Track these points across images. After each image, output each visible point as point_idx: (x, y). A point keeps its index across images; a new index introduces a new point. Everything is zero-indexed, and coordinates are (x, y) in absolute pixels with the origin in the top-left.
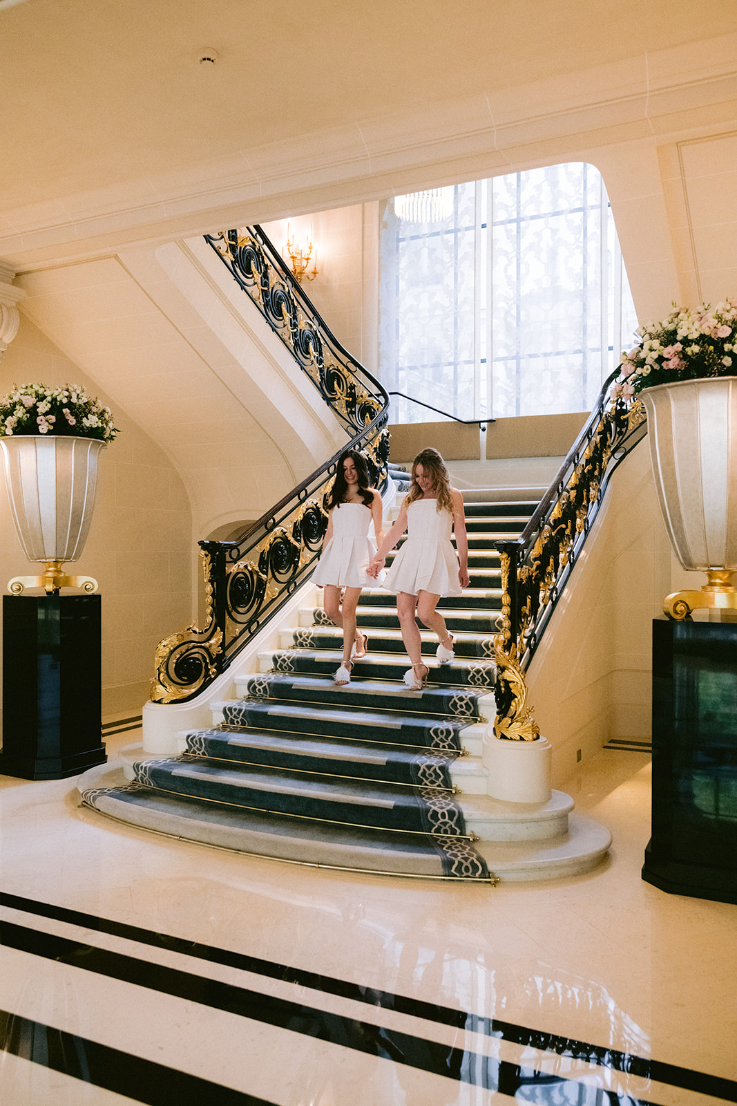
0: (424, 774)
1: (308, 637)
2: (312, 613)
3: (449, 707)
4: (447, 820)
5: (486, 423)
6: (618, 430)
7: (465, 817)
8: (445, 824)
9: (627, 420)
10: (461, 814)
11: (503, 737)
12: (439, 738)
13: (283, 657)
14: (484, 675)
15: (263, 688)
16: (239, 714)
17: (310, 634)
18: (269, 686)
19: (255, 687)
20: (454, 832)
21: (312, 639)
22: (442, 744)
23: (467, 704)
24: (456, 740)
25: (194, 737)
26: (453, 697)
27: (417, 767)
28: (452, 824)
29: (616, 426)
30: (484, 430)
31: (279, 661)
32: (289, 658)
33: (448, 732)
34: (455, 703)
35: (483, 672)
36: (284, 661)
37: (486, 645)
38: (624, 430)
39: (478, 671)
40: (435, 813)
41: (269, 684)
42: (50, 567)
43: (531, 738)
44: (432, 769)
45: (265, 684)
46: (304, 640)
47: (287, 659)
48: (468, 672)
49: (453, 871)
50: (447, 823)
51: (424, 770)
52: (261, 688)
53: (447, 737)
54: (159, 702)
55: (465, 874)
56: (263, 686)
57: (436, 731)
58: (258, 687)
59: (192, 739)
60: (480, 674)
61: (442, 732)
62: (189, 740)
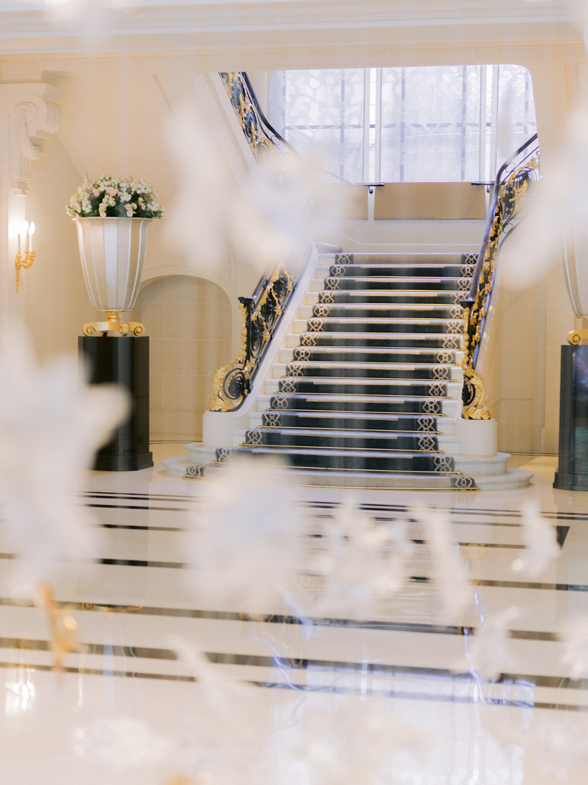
0: (422, 443)
1: (298, 369)
2: (292, 352)
3: (422, 409)
4: (445, 463)
5: (374, 187)
6: (507, 209)
7: (455, 460)
8: (443, 465)
9: (513, 202)
10: (453, 459)
11: (470, 418)
12: (424, 425)
13: (287, 382)
14: (441, 389)
15: (283, 402)
16: (275, 418)
17: (299, 366)
18: (288, 401)
19: (276, 402)
20: (448, 470)
21: (302, 370)
22: (425, 429)
23: (435, 406)
24: (435, 425)
25: (253, 432)
26: (425, 402)
27: (418, 439)
28: (447, 465)
29: (506, 206)
30: (371, 192)
31: (284, 385)
32: (292, 383)
33: (430, 420)
34: (427, 405)
35: (440, 387)
36: (288, 385)
37: (436, 371)
38: (511, 210)
39: (436, 387)
40: (438, 459)
41: (287, 399)
42: (112, 315)
43: (487, 418)
44: (428, 439)
45: (284, 400)
46: (295, 371)
47: (290, 384)
48: (429, 387)
49: (456, 484)
50: (444, 464)
51: (423, 440)
52: (281, 402)
53: (429, 424)
54: (220, 410)
55: (463, 485)
56: (283, 401)
57: (422, 421)
58: (279, 402)
59: (251, 434)
60: (438, 388)
61: (426, 421)
62: (248, 435)
